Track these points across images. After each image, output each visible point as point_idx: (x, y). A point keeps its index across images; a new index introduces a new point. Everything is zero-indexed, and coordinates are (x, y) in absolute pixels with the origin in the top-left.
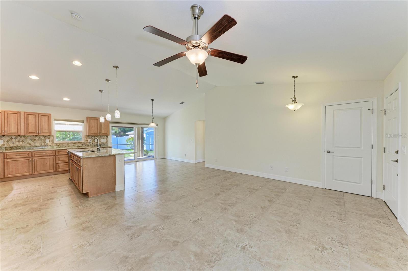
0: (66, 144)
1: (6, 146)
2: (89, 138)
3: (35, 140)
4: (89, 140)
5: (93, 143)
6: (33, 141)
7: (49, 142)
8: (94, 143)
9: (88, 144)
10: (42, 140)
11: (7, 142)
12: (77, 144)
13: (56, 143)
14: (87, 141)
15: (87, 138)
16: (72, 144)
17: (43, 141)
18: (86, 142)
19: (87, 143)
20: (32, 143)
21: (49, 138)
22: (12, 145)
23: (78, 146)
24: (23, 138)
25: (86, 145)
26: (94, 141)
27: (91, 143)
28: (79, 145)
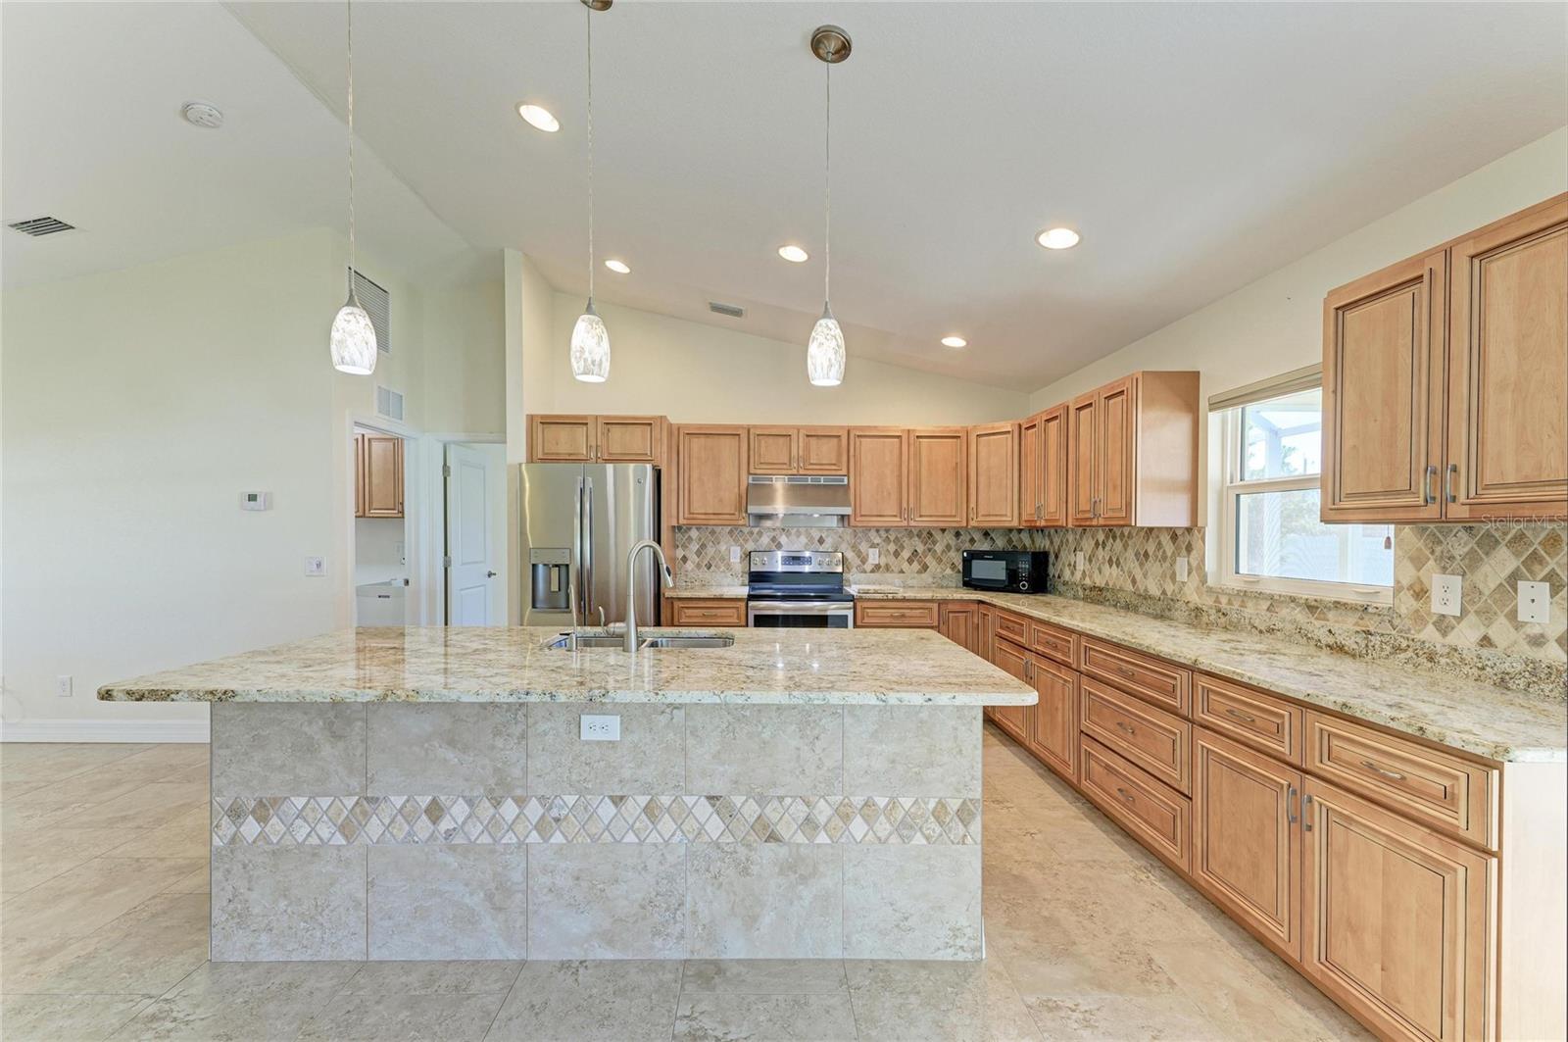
0: (1265, 605)
1: (1088, 581)
2: (1446, 564)
3: (1146, 555)
4: (1446, 593)
5: (1486, 641)
6: (1141, 565)
7: (1189, 573)
8: (1500, 631)
9: (1429, 634)
10: (1164, 558)
11: (1090, 561)
12: (1331, 615)
13: (1210, 590)
14: (1421, 593)
15: (1418, 562)
16: (1301, 616)
17: (1167, 564)
18: (1407, 604)
19: (1419, 618)
20: (1138, 574)
21: (1189, 549)
22: (1100, 581)
23: (1331, 640)
24: (1118, 544)
25: (1397, 649)
26: (1513, 616)
27: (1466, 636)
28: (1345, 629)
